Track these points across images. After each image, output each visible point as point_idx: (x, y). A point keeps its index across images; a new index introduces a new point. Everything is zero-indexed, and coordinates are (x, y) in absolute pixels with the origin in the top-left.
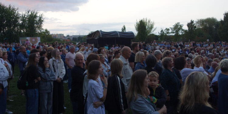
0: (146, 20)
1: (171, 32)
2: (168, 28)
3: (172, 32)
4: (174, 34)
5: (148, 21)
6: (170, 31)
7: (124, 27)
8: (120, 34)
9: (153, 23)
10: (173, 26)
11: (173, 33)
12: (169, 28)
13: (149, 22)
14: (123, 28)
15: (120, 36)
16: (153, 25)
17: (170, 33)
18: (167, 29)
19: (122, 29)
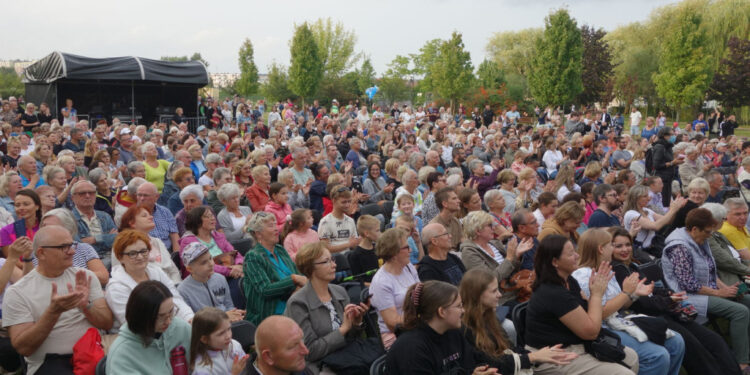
0: (329, 24)
1: (413, 71)
2: (404, 55)
3: (416, 71)
4: (420, 77)
5: (333, 29)
6: (411, 66)
7: (248, 45)
8: (145, 69)
9: (352, 37)
10: (421, 50)
11: (421, 72)
12: (407, 56)
13: (338, 32)
14: (245, 49)
15: (146, 75)
16: (353, 44)
17: (409, 73)
18: (400, 57)
19: (242, 50)
